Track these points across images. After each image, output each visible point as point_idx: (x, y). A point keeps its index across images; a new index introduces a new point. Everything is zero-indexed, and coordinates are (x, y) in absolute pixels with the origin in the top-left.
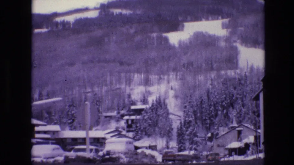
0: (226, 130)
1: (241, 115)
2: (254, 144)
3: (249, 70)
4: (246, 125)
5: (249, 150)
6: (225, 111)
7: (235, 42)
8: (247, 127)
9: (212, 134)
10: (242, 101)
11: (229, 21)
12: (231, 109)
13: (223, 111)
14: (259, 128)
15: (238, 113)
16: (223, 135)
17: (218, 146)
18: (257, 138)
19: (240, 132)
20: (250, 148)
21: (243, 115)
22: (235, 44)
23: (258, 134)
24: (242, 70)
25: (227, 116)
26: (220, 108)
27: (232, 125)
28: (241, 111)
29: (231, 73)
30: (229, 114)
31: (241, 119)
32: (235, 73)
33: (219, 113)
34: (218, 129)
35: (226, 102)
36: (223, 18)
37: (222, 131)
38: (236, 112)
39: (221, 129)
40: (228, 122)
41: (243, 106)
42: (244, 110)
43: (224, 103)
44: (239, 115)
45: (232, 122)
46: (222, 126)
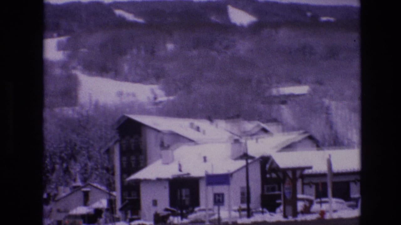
0: (68, 191)
1: (86, 170)
2: (107, 210)
3: (92, 107)
4: (95, 185)
5: (101, 217)
6: (65, 165)
7: (74, 68)
8: (96, 188)
9: (48, 195)
10: (88, 152)
11: (68, 40)
12: (72, 162)
13: (62, 165)
14: (114, 190)
15: (82, 168)
16: (65, 197)
17: (59, 211)
18: (111, 203)
19: (86, 194)
20: (103, 216)
21: (89, 171)
22: (74, 72)
23: (112, 198)
24: (82, 107)
25: (67, 171)
26: (58, 161)
27: (74, 184)
28: (86, 165)
29: (68, 112)
30: (70, 170)
31: (86, 176)
32: (73, 110)
33: (57, 166)
34: (56, 188)
35: (66, 152)
36: (59, 35)
37: (63, 192)
38: (80, 167)
39: (61, 188)
40: (68, 180)
41: (90, 158)
42: (90, 164)
43: (63, 155)
44: (83, 171)
45: (75, 180)
46: (61, 185)
